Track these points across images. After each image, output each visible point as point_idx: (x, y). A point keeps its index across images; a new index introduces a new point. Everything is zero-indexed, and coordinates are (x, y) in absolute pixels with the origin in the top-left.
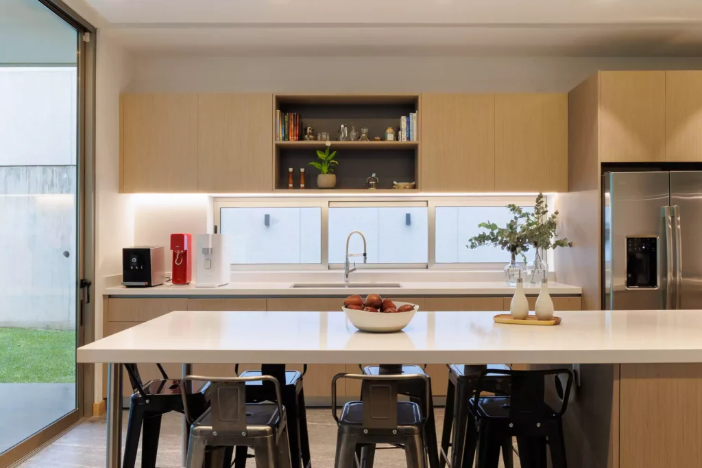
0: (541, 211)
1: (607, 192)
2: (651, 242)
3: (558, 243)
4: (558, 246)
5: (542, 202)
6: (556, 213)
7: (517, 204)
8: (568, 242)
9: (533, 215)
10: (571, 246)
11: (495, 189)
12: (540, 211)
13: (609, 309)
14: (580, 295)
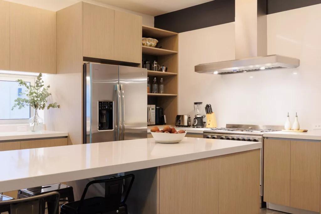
0: (40, 85)
1: (88, 76)
2: (110, 104)
3: (50, 106)
4: (51, 108)
5: (41, 79)
6: (49, 87)
7: (24, 80)
8: (57, 105)
9: (34, 87)
10: (59, 107)
11: (10, 69)
12: (38, 85)
13: (89, 143)
14: (66, 137)
